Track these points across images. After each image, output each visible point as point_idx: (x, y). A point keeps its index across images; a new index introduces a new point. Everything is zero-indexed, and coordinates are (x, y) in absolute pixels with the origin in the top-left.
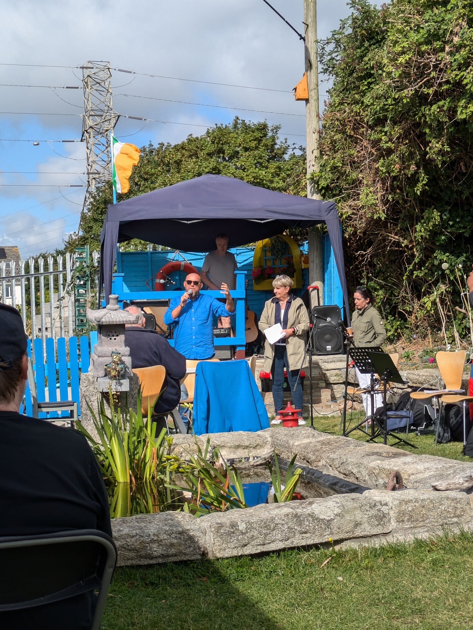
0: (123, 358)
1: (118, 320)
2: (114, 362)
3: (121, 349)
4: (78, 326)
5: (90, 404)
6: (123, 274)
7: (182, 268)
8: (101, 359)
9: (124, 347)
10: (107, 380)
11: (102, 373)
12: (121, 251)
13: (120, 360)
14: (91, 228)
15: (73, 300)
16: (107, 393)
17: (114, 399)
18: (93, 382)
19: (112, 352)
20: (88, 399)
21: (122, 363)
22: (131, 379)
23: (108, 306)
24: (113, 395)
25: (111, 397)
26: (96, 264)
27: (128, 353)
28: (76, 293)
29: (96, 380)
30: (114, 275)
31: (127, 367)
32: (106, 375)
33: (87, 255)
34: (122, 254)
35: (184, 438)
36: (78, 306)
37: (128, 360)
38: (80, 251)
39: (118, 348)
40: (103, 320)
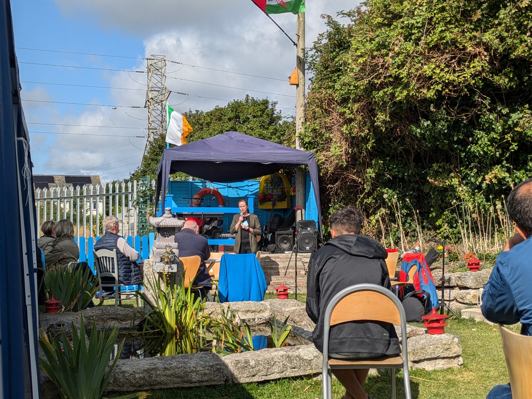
0: (173, 250)
1: (171, 224)
2: (167, 252)
3: (172, 244)
4: (140, 229)
5: (150, 280)
6: (172, 195)
7: (211, 193)
8: (158, 250)
9: (174, 243)
10: (162, 264)
11: (159, 260)
12: (171, 180)
13: (171, 251)
14: (150, 164)
15: (138, 212)
16: (161, 273)
17: (166, 277)
18: (153, 265)
19: (166, 246)
20: (148, 277)
21: (173, 253)
22: (178, 264)
23: (164, 215)
24: (166, 275)
25: (164, 276)
26: (154, 188)
27: (176, 247)
28: (140, 207)
29: (154, 264)
30: (166, 195)
31: (176, 256)
32: (161, 261)
33: (148, 182)
34: (172, 182)
35: (212, 305)
36: (141, 216)
37: (176, 251)
38: (143, 179)
39: (170, 243)
40: (161, 224)
